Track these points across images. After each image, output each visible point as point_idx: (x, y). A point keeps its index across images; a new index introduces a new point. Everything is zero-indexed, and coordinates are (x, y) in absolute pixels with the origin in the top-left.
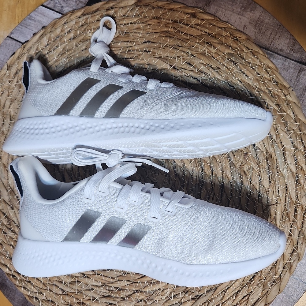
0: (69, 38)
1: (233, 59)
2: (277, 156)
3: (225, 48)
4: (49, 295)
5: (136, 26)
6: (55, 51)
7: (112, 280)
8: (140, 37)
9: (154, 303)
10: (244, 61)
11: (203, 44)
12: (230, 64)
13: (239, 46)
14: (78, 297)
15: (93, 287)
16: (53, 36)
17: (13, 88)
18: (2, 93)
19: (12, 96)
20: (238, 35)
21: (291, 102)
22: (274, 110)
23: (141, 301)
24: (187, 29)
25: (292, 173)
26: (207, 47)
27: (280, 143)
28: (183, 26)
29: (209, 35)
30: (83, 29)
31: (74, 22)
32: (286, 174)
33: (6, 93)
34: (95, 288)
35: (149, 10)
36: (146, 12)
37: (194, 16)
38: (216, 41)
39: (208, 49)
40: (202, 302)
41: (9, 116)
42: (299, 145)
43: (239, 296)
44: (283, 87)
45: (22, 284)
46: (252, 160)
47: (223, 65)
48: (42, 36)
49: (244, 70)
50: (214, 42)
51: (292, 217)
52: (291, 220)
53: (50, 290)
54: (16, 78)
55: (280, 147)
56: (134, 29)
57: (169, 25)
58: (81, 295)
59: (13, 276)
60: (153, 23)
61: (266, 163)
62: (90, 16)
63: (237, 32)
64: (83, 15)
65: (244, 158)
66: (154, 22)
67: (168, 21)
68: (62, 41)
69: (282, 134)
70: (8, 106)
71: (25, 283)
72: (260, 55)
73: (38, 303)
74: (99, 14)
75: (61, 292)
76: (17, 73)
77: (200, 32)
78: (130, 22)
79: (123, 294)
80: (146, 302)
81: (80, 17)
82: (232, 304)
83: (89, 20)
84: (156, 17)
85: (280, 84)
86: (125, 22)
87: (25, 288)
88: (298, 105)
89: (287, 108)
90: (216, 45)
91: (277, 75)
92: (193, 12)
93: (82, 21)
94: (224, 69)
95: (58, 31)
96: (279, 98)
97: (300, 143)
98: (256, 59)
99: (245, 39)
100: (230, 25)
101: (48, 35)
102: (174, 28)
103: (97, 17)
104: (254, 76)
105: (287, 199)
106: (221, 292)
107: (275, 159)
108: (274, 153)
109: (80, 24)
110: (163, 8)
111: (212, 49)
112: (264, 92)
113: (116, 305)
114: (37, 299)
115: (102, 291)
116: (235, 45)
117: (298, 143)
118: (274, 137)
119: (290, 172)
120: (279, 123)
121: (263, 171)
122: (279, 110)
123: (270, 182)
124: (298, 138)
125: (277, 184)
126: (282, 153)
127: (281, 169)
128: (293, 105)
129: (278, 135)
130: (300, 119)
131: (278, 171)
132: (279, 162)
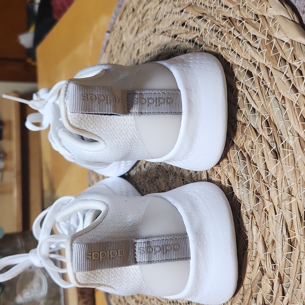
2: (276, 115)
21: (278, 17)
22: (263, 41)
27: (276, 92)
32: (291, 143)
42: (298, 84)
46: (251, 131)
55: (278, 97)
61: (266, 131)
69: (276, 76)
89: (274, 29)
94: (209, 11)
107: (275, 120)
108: (272, 112)
112: (247, 20)
117: (296, 81)
118: (269, 84)
119: (297, 138)
120: (269, 59)
121: (265, 145)
122: (266, 38)
123: (277, 162)
124: (294, 74)
125: (285, 163)
126: (281, 107)
127: (285, 136)
128: (279, 21)
129: (272, 80)
130: (292, 41)
131: (283, 139)
132: (281, 124)
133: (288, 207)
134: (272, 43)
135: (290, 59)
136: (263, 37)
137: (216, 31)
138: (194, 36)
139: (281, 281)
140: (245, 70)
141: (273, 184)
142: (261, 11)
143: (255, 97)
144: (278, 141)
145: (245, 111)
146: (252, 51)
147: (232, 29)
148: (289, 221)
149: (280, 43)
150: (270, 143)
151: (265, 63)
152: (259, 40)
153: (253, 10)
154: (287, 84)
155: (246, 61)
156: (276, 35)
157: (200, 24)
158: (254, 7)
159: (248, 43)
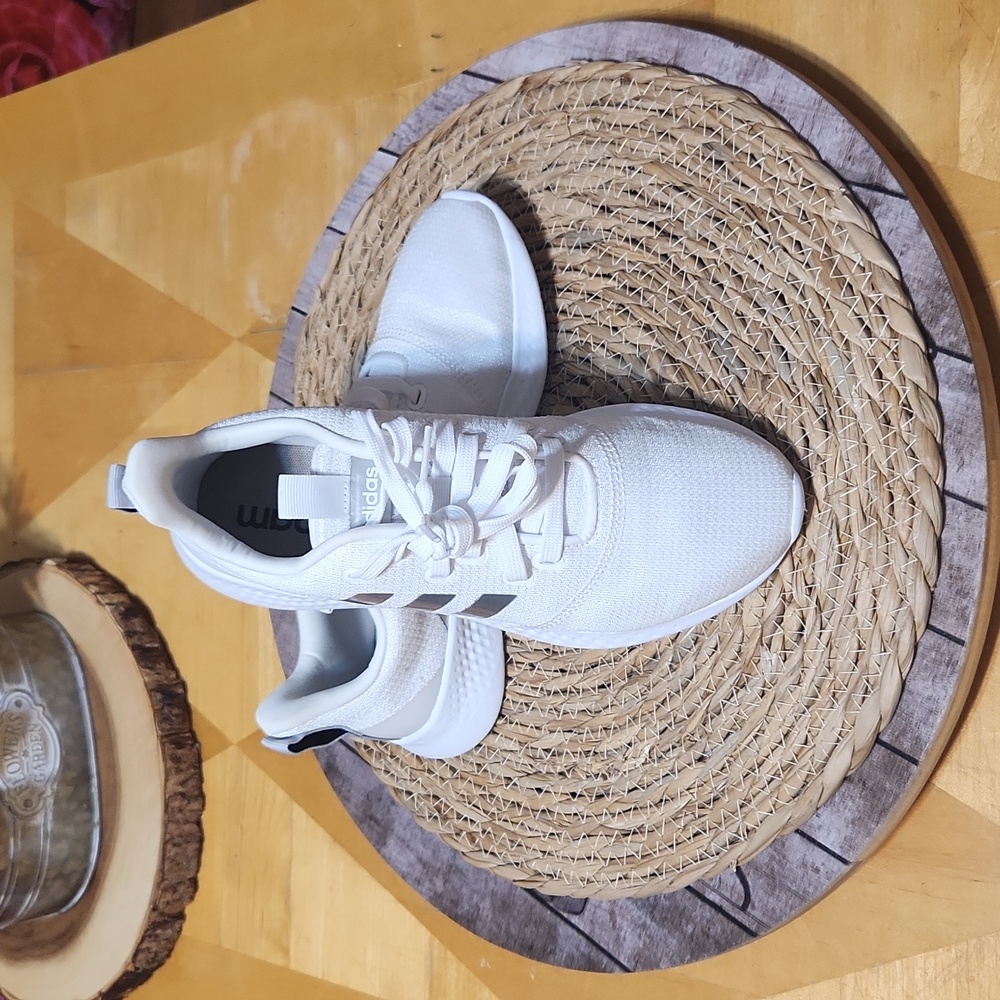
0: (414, 202)
1: (712, 154)
2: (832, 366)
3: (693, 133)
4: (428, 782)
5: (525, 138)
6: (394, 238)
7: (536, 733)
8: (535, 161)
9: (622, 779)
10: (734, 154)
11: (651, 140)
12: (710, 169)
13: (721, 122)
14: (480, 781)
15: (504, 754)
16: (386, 205)
17: (334, 336)
18: (319, 352)
19: (334, 354)
20: (714, 97)
21: (846, 225)
22: (815, 254)
23: (597, 776)
24: (618, 115)
25: (872, 402)
26: (661, 143)
27: (835, 333)
28: (610, 109)
29: (661, 111)
30: (434, 176)
31: (417, 167)
32: (857, 408)
33: (324, 349)
34: (509, 756)
35: (543, 95)
36: (540, 100)
37: (626, 80)
38: (676, 123)
39: (661, 146)
40: (716, 764)
41: (332, 398)
42: (875, 326)
43: (793, 738)
44: (824, 192)
45: (381, 763)
46: (780, 388)
47: (696, 174)
48: (369, 212)
49: (739, 175)
50: (672, 129)
51: (885, 516)
52: (885, 523)
53: (430, 772)
54: (337, 312)
55: (837, 341)
56: (524, 147)
57: (583, 117)
58: (485, 775)
59: (366, 747)
60: (556, 122)
61: (811, 389)
62: (443, 143)
63: (712, 90)
64: (432, 144)
65: (763, 388)
66: (558, 119)
67: (580, 109)
68: (404, 212)
69: (837, 310)
70: (330, 377)
71: (385, 759)
72: (765, 129)
73: (411, 802)
74: (458, 134)
75: (448, 774)
76: (338, 301)
77: (641, 112)
78: (514, 133)
79: (561, 764)
80: (605, 777)
81: (426, 153)
82: (781, 761)
83: (442, 153)
84: (559, 107)
85: (818, 187)
86: (504, 137)
87: (387, 772)
88: (865, 228)
89: (838, 240)
90: (675, 133)
91: (806, 167)
92: (623, 72)
93: (430, 158)
94: (701, 183)
95: (393, 193)
96: (818, 223)
97: (877, 321)
98: (757, 142)
99: (730, 101)
100: (697, 78)
101: (379, 208)
102: (595, 121)
103: (456, 141)
104: (761, 183)
105: (869, 470)
106: (753, 734)
107: (829, 374)
108: (825, 361)
109: (429, 165)
110: (567, 83)
111: (669, 145)
112: (787, 217)
113: (549, 792)
114: (409, 793)
115: (521, 761)
116: (712, 123)
117: (874, 321)
118: (822, 320)
119: (867, 401)
120: (827, 282)
121: (806, 410)
122: (822, 251)
123: (827, 435)
124: (871, 310)
125: (842, 436)
126: (841, 355)
127: (845, 397)
128: (850, 231)
129: (829, 314)
130: (870, 262)
131: (841, 403)
132: (839, 380)
133: (844, 500)
134: (832, 262)
135: (865, 289)
136: (817, 248)
137: (717, 219)
138: (663, 218)
139: (819, 609)
140: (777, 293)
141: (819, 468)
142: (816, 209)
143: (792, 336)
144: (834, 405)
145: (771, 356)
146: (794, 265)
147: (752, 224)
148: (842, 520)
149: (849, 263)
150: (816, 408)
151: (815, 287)
152: (808, 252)
153: (801, 204)
154: (857, 324)
155: (780, 279)
156: (843, 249)
157: (679, 200)
158: (805, 199)
159: (785, 250)
